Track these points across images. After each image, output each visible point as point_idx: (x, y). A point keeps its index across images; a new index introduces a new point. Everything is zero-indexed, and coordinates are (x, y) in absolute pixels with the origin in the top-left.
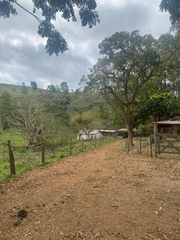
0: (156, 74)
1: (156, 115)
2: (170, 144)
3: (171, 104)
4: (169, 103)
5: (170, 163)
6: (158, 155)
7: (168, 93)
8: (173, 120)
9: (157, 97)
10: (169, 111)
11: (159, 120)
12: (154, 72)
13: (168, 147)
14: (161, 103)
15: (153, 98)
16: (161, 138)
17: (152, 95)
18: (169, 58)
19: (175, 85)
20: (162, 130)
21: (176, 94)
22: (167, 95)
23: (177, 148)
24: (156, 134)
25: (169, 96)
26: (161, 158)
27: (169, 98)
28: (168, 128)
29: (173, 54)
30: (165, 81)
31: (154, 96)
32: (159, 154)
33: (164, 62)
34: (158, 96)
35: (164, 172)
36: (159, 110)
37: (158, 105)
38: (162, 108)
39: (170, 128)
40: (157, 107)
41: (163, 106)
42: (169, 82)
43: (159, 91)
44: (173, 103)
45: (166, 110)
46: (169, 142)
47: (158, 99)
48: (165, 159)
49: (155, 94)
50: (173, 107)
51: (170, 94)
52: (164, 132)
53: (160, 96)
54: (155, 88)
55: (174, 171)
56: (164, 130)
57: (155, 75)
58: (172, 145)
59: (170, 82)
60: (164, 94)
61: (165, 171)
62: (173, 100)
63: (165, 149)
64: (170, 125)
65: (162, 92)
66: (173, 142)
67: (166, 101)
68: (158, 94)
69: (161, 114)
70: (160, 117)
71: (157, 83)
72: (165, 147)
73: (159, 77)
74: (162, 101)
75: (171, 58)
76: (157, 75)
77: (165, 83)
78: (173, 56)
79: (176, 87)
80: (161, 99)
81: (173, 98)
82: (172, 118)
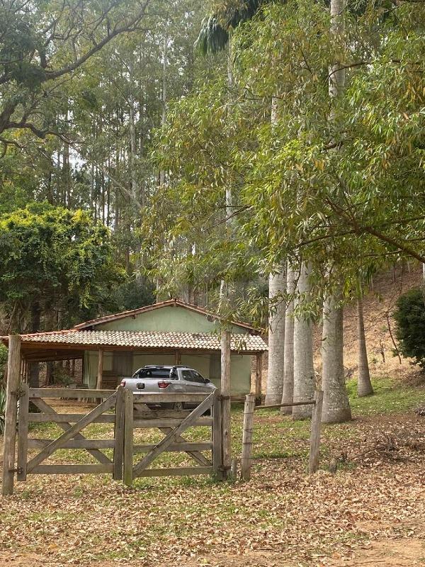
0: (25, 119)
1: (21, 304)
2: (70, 430)
3: (86, 261)
4: (77, 254)
5: (62, 515)
6: (18, 485)
7: (75, 209)
8: (90, 329)
9: (25, 223)
10: (76, 287)
11: (35, 328)
12: (19, 108)
13: (61, 443)
14: (45, 253)
15: (11, 225)
16: (33, 408)
17: (7, 211)
18: (84, 60)
19: (106, 179)
20: (43, 374)
21: (109, 218)
22: (69, 216)
23: (97, 445)
24: (13, 389)
25: (78, 225)
26: (29, 496)
27: (78, 230)
28: (68, 363)
29: (99, 47)
30: (66, 156)
31: (14, 217)
32: (22, 477)
33: (62, 73)
34: (34, 219)
35: (37, 557)
36: (32, 280)
37: (30, 260)
38: (48, 275)
39: (79, 362)
40: (27, 268)
41: (52, 266)
42: (82, 162)
43: (40, 198)
44: (94, 257)
45: (65, 282)
46: (64, 422)
47: (30, 235)
48: (45, 498)
49: (20, 210)
50: (91, 272)
51: (83, 217)
52: (51, 381)
53: (41, 220)
54: (21, 183)
55: (76, 544)
56: (51, 370)
57: (22, 125)
58: (78, 437)
59: (84, 166)
60: (61, 212)
61: (38, 551)
62: (95, 243)
63: (46, 453)
64: (78, 351)
65: (51, 202)
66: (82, 421)
67: (67, 245)
68: (35, 210)
69: (42, 303)
70: (36, 312)
71: (29, 162)
72: (48, 448)
73: (41, 135)
74: (50, 244)
75: (90, 62)
76: (31, 126)
77: (67, 166)
78: (97, 57)
79: (108, 188)
80: (46, 234)
81: (92, 232)
82: (87, 319)
